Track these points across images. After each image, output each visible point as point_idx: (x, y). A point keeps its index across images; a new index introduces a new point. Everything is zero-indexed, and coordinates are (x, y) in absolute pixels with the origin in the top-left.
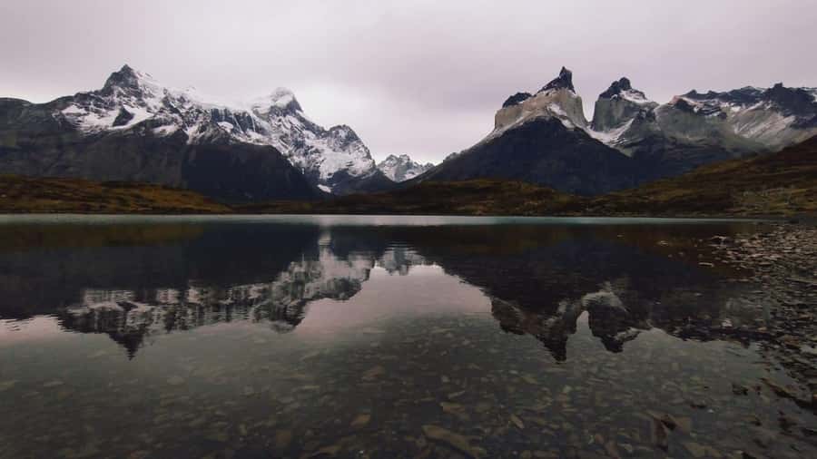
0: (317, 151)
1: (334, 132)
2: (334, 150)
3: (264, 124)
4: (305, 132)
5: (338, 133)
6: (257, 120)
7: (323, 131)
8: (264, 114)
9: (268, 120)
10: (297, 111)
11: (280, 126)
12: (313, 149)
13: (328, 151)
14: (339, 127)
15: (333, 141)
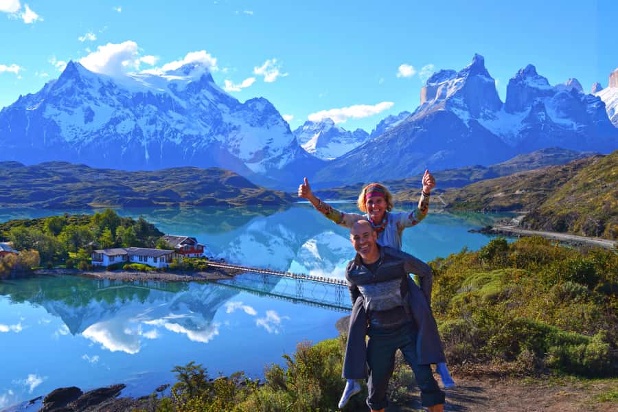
0: (235, 128)
1: (250, 105)
2: (251, 125)
3: (183, 104)
4: (220, 106)
5: (254, 106)
6: (176, 99)
7: (239, 104)
8: (182, 92)
9: (187, 99)
10: (210, 83)
11: (198, 104)
12: (232, 126)
13: (245, 127)
14: (256, 99)
15: (250, 114)
